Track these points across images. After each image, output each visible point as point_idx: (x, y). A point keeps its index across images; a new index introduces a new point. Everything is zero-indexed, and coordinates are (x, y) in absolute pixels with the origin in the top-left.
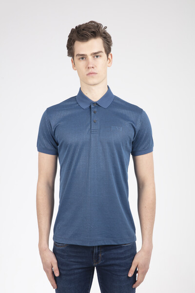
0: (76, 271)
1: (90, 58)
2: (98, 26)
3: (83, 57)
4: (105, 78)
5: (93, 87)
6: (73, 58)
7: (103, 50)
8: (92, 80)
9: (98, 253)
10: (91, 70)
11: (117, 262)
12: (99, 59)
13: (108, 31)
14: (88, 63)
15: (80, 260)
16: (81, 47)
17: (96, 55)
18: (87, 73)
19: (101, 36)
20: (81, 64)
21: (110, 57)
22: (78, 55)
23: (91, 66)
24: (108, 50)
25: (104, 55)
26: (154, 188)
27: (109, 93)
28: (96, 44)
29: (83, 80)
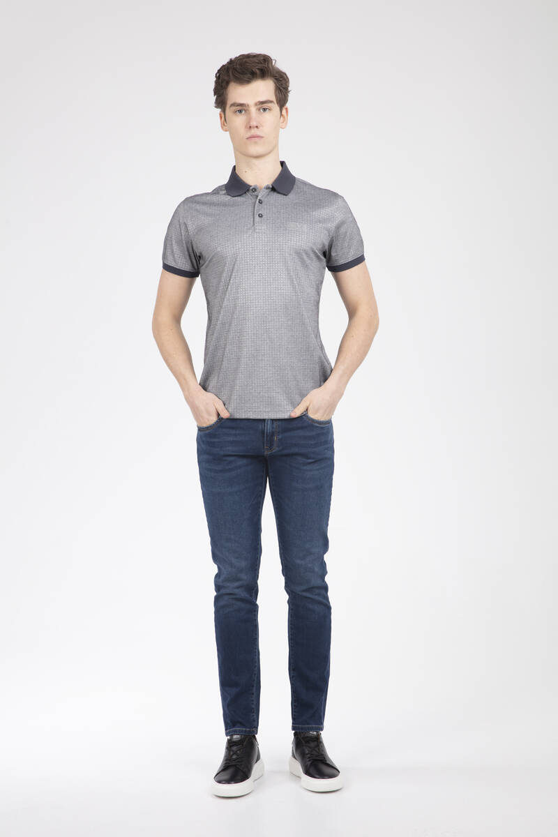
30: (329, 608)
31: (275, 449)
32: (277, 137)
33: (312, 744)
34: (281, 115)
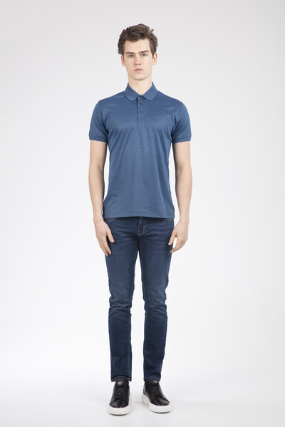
0: (125, 239)
1: (138, 56)
2: (146, 29)
3: (132, 55)
4: (150, 74)
5: (140, 82)
6: (123, 55)
7: (149, 50)
8: (138, 76)
9: (143, 225)
10: (138, 67)
11: (158, 233)
12: (146, 58)
13: (154, 33)
14: (136, 60)
15: (126, 231)
16: (131, 46)
17: (143, 54)
18: (135, 69)
19: (148, 37)
20: (130, 61)
21: (155, 56)
22: (128, 53)
23: (138, 63)
24: (154, 50)
25: (150, 54)
26: (191, 172)
27: (153, 88)
28: (144, 44)
29: (130, 76)
30: (167, 318)
31: (144, 232)
32: (151, 69)
33: (155, 388)
34: (153, 57)
